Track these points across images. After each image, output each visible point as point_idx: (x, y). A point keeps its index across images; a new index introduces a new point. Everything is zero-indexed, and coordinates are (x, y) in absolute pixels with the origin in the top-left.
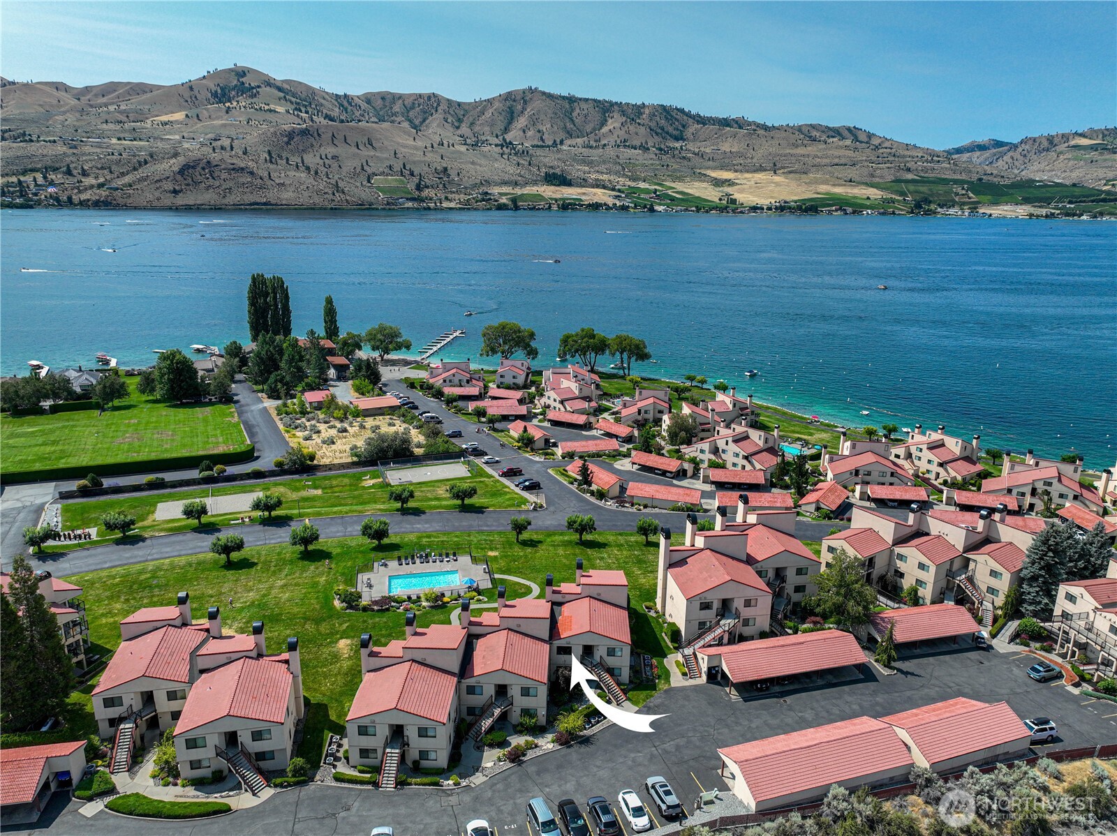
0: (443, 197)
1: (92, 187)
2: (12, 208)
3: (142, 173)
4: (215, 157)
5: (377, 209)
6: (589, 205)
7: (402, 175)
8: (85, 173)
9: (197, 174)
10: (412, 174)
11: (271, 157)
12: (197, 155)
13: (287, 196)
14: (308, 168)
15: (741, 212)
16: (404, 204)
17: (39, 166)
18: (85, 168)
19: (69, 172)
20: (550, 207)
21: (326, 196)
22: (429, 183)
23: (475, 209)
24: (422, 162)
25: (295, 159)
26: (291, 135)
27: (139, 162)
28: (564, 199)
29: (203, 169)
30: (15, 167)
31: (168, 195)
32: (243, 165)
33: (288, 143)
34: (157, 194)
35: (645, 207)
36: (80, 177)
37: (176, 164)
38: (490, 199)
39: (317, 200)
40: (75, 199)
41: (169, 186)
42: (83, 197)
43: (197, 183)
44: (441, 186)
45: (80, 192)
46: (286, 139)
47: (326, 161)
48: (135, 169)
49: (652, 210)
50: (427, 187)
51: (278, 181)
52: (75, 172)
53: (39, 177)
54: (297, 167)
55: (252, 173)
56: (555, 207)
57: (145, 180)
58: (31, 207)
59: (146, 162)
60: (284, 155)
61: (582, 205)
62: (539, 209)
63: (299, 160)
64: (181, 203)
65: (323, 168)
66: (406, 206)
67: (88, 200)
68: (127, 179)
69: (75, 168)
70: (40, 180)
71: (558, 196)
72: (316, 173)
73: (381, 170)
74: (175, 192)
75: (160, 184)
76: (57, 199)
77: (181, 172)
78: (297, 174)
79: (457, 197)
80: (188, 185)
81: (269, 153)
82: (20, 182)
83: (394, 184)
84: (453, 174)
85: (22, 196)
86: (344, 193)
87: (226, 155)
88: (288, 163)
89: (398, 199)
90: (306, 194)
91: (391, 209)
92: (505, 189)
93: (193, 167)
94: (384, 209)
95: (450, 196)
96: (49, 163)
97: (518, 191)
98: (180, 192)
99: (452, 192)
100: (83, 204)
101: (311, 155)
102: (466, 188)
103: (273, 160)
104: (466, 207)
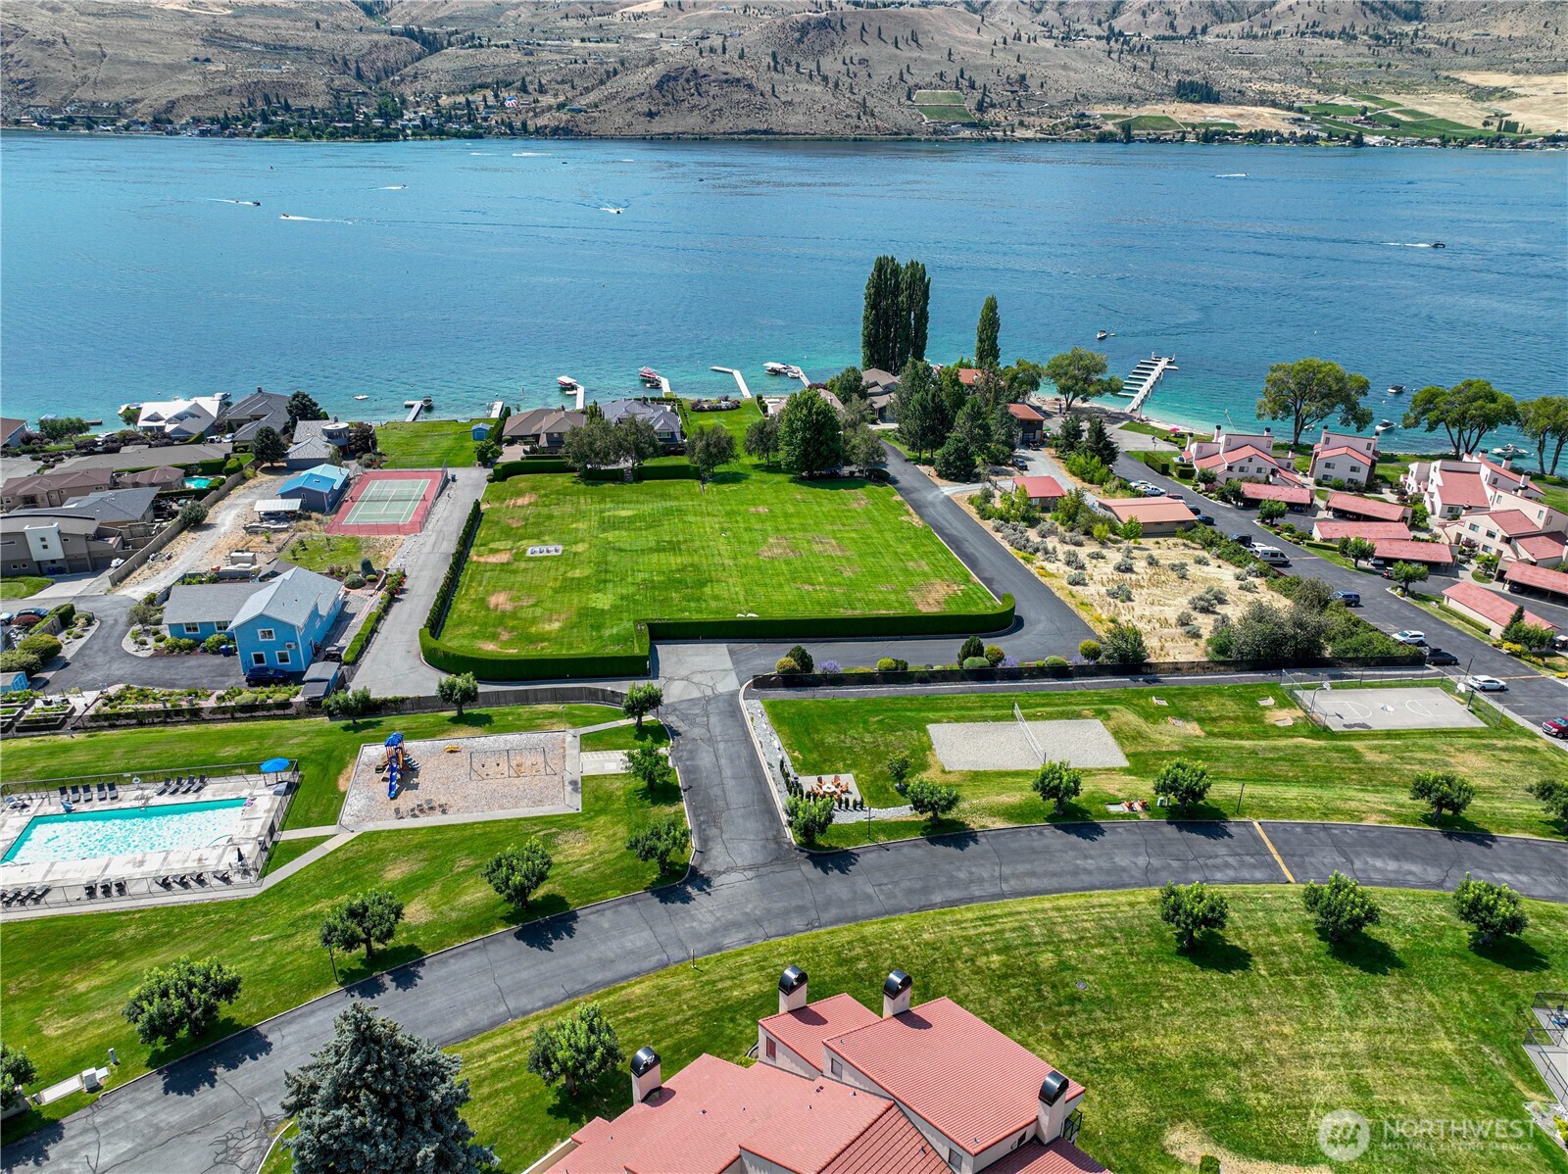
0: (1016, 122)
1: (550, 108)
2: (459, 137)
3: (609, 88)
4: (703, 63)
5: (919, 140)
6: (1250, 135)
7: (957, 88)
8: (542, 90)
9: (679, 88)
10: (972, 86)
11: (776, 63)
12: (678, 60)
13: (795, 121)
14: (825, 79)
15: (1529, 146)
16: (958, 132)
17: (489, 80)
18: (543, 82)
19: (524, 89)
20: (1183, 138)
21: (848, 120)
22: (996, 99)
23: (1064, 141)
24: (989, 66)
25: (808, 65)
26: (804, 29)
27: (608, 72)
28: (1207, 125)
29: (688, 81)
30: (462, 83)
31: (642, 119)
32: (739, 75)
33: (800, 41)
34: (628, 117)
35: (1347, 137)
36: (536, 95)
37: (652, 74)
38: (1089, 125)
39: (836, 126)
40: (531, 127)
41: (643, 106)
42: (541, 122)
43: (678, 102)
44: (1014, 104)
45: (536, 115)
46: (797, 35)
47: (852, 68)
48: (602, 82)
49: (1359, 143)
50: (993, 106)
51: (783, 98)
52: (530, 88)
53: (489, 94)
54: (811, 76)
55: (750, 87)
56: (1191, 138)
57: (615, 98)
58: (480, 137)
59: (615, 73)
60: (794, 59)
61: (1237, 135)
62: (1165, 141)
63: (814, 67)
64: (657, 130)
65: (845, 78)
66: (961, 135)
67: (546, 127)
68: (592, 97)
69: (531, 82)
70: (491, 101)
71: (1197, 120)
72: (836, 85)
73: (927, 79)
74: (651, 115)
75: (633, 103)
76: (510, 126)
77: (660, 86)
78: (810, 88)
79: (1037, 121)
80: (667, 104)
81: (774, 56)
82: (468, 102)
83: (945, 102)
84: (1033, 84)
85: (470, 121)
86: (873, 115)
87: (717, 60)
88: (797, 71)
89: (949, 125)
90: (821, 117)
91: (939, 141)
92: (1113, 109)
93: (675, 79)
94: (929, 140)
95: (1027, 120)
96: (501, 76)
97: (1133, 112)
98: (656, 114)
99: (1030, 114)
100: (540, 132)
101: (830, 58)
102: (1051, 107)
103: (779, 67)
104: (1051, 138)
